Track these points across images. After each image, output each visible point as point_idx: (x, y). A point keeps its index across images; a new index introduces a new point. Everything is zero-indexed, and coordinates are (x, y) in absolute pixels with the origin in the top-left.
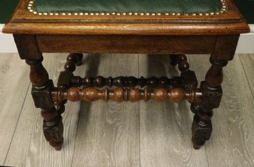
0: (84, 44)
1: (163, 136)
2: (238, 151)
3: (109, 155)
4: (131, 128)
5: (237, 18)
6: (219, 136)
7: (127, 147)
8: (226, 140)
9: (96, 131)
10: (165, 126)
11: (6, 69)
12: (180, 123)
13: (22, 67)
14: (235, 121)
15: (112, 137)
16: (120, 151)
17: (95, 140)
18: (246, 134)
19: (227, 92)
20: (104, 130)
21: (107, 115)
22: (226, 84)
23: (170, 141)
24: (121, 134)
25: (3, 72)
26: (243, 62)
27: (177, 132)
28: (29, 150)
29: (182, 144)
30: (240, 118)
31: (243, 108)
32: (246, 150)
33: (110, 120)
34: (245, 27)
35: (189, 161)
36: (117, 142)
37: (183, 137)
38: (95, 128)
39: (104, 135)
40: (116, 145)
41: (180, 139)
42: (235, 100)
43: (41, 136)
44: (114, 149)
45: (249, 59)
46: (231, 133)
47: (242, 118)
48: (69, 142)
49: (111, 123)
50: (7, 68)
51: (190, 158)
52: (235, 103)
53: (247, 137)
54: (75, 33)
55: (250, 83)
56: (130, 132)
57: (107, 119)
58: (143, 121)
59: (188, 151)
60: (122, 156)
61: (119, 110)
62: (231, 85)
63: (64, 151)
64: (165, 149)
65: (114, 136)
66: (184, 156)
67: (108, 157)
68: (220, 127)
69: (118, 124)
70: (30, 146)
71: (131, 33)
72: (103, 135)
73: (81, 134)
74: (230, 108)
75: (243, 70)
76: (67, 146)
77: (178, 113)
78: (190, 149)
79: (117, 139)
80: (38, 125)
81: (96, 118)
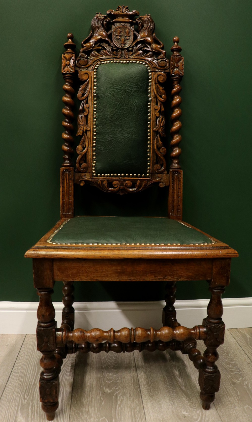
0: (97, 270)
1: (168, 401)
4: (132, 395)
6: (227, 396)
7: (130, 413)
8: (235, 399)
9: (93, 400)
10: (169, 392)
12: (183, 388)
13: (8, 345)
14: (240, 381)
15: (112, 405)
16: (122, 418)
17: (93, 409)
19: (225, 358)
20: (102, 399)
21: (103, 384)
22: (222, 353)
23: (176, 404)
24: (122, 402)
26: (234, 335)
27: (182, 396)
29: (190, 406)
30: (244, 379)
31: (245, 371)
33: (108, 390)
34: (234, 252)
36: (118, 409)
37: (189, 400)
38: (92, 397)
39: (103, 403)
40: (117, 411)
41: (187, 402)
42: (235, 365)
44: (115, 416)
45: (238, 331)
46: (239, 393)
47: (245, 378)
48: (62, 411)
49: (109, 391)
51: (202, 418)
52: (235, 367)
54: (90, 258)
55: (245, 350)
56: (132, 399)
57: (104, 388)
58: (143, 388)
59: (198, 412)
61: (116, 380)
62: (227, 353)
63: (57, 420)
64: (173, 412)
65: (113, 403)
66: (194, 417)
68: (226, 388)
69: (117, 393)
70: (16, 417)
71: (141, 256)
72: (101, 403)
73: (77, 403)
74: (232, 371)
75: (235, 341)
76: (61, 415)
77: (180, 380)
78: (200, 410)
79: (118, 406)
80: (26, 397)
81: (92, 388)
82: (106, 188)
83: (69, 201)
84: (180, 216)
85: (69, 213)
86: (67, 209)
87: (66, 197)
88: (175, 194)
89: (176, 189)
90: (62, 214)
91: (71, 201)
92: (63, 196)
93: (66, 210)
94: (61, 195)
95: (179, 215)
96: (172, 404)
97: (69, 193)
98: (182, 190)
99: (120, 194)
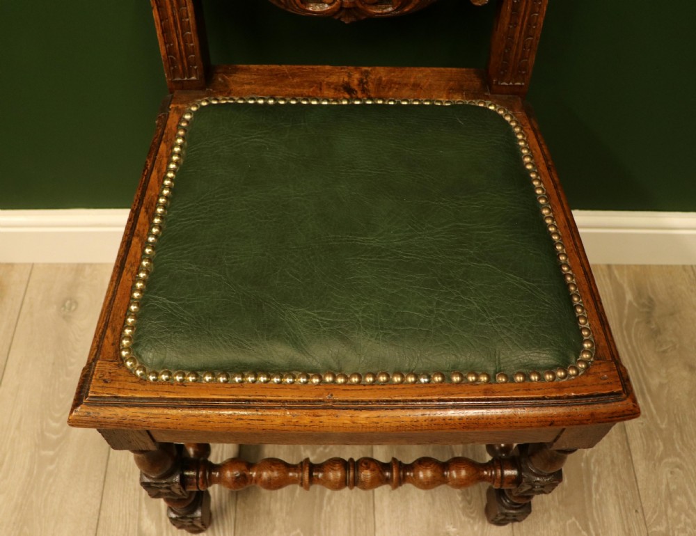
2: (578, 524)
5: (615, 390)
11: (70, 309)
17: (278, 505)
18: (594, 480)
23: (438, 504)
25: (64, 317)
28: (140, 529)
29: (464, 509)
32: (594, 522)
34: (631, 411)
36: (326, 508)
37: (466, 495)
40: (323, 515)
41: (460, 499)
44: (319, 528)
48: (223, 511)
50: (73, 307)
53: (597, 490)
59: (476, 528)
63: (213, 530)
64: (429, 525)
70: (140, 519)
76: (219, 519)
78: (480, 523)
79: (325, 502)
82: (297, 6)
83: (185, 46)
84: (521, 86)
85: (190, 77)
86: (183, 67)
87: (175, 35)
88: (519, 28)
89: (522, 14)
90: (171, 81)
91: (193, 47)
92: (165, 31)
93: (181, 71)
94: (158, 32)
95: (519, 84)
96: (429, 504)
97: (181, 22)
98: (541, 20)
99: (342, 20)
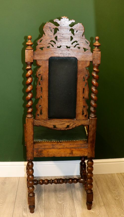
2: (121, 209)
3: (62, 215)
4: (70, 204)
6: (112, 205)
7: (70, 212)
8: (115, 206)
13: (12, 183)
14: (118, 198)
16: (66, 213)
17: (54, 210)
20: (57, 206)
21: (58, 200)
22: (112, 185)
24: (66, 207)
25: (3, 185)
26: (119, 176)
28: (23, 215)
30: (120, 197)
31: (121, 194)
33: (60, 202)
35: (99, 215)
38: (53, 205)
43: (28, 209)
45: (121, 175)
46: (117, 203)
49: (60, 203)
50: (5, 183)
51: (99, 213)
52: (117, 192)
56: (70, 206)
57: (58, 201)
58: (75, 201)
59: (98, 211)
60: (68, 215)
61: (63, 198)
65: (62, 208)
66: (97, 213)
67: (61, 216)
69: (64, 203)
70: (23, 214)
72: (57, 208)
74: (115, 194)
75: (119, 179)
80: (25, 205)
81: (53, 201)
